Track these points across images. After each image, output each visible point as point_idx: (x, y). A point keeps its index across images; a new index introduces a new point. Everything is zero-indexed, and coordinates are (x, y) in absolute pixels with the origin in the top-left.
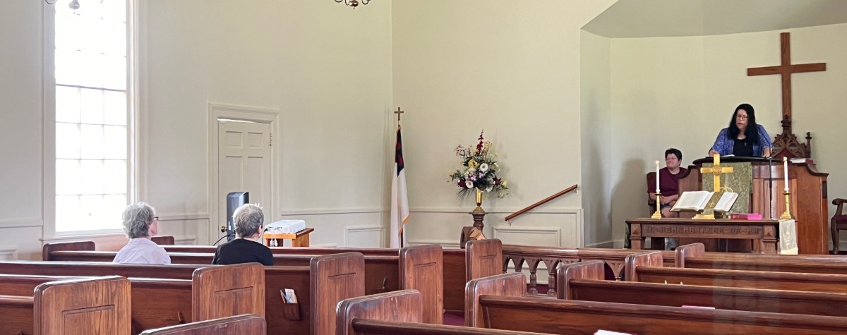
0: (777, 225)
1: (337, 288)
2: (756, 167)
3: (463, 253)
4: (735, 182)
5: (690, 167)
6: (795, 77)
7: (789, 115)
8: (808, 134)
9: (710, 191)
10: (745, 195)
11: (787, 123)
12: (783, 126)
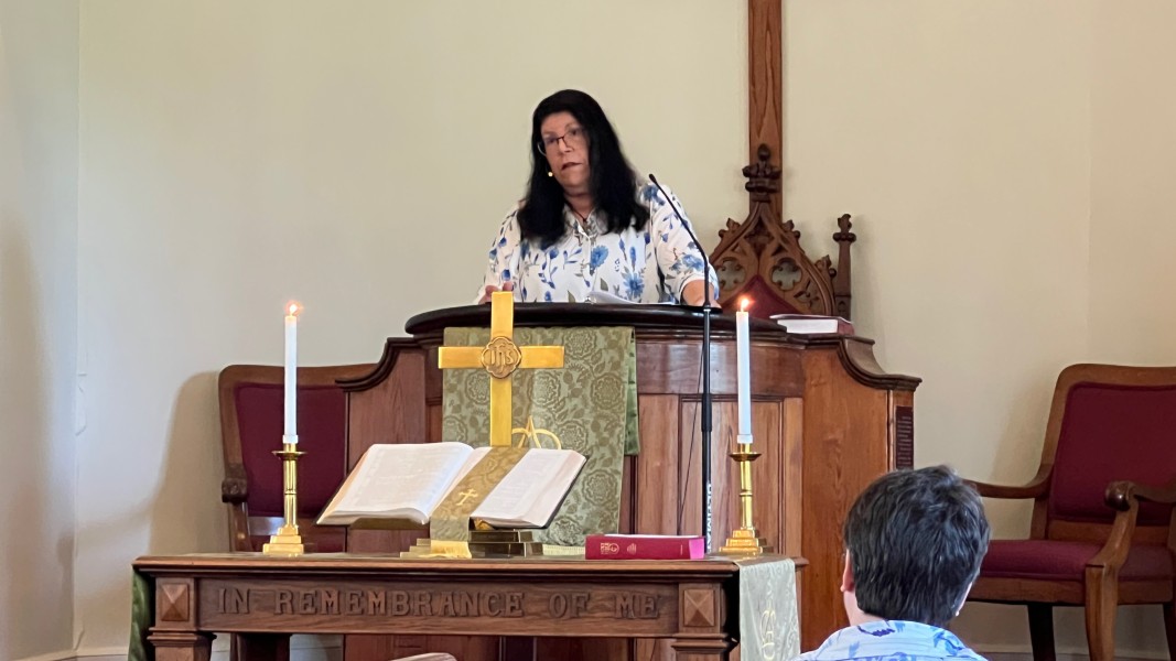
0: (728, 583)
2: (654, 348)
4: (569, 406)
5: (394, 347)
9: (474, 444)
10: (609, 462)
11: (764, 176)
12: (748, 188)
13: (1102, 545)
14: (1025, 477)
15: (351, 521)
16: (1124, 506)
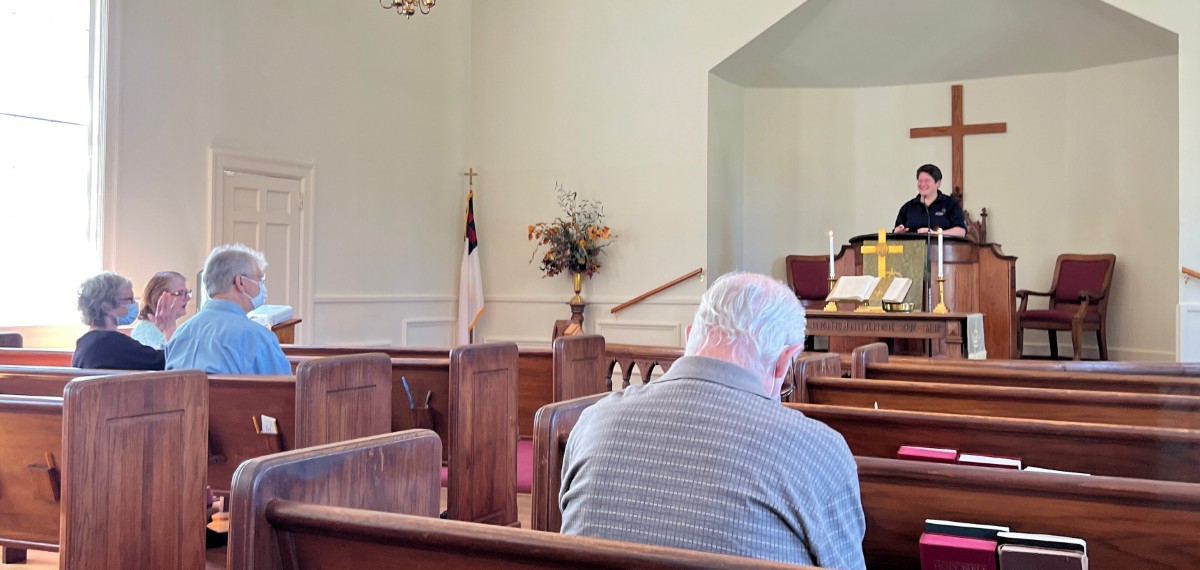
1: (343, 411)
3: (548, 356)
5: (844, 248)
6: (969, 141)
7: (960, 187)
8: (984, 210)
13: (1076, 311)
16: (1084, 299)
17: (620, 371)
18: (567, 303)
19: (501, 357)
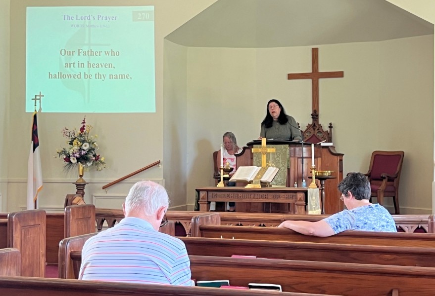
2: (292, 148)
4: (277, 159)
5: (245, 148)
9: (259, 167)
10: (284, 170)
11: (315, 116)
12: (312, 118)
13: (380, 185)
14: (366, 172)
15: (235, 181)
16: (385, 178)
17: (107, 225)
18: (73, 183)
19: (36, 218)
